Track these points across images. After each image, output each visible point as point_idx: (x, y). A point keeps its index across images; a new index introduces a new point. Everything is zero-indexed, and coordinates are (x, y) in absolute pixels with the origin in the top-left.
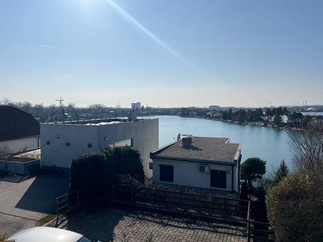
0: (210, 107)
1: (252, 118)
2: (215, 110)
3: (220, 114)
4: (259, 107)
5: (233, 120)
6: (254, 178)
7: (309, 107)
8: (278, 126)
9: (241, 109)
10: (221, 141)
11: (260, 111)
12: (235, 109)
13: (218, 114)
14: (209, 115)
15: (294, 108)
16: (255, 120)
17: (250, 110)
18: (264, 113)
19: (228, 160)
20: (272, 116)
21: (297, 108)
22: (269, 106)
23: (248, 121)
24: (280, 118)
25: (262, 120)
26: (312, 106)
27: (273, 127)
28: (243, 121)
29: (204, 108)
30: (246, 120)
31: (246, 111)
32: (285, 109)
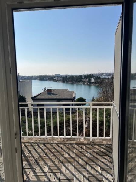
0: (55, 75)
1: (77, 80)
2: (58, 76)
3: (61, 78)
5: (68, 82)
7: (103, 74)
8: (90, 83)
9: (71, 76)
11: (81, 76)
12: (68, 75)
13: (59, 79)
14: (55, 79)
15: (97, 74)
16: (79, 81)
17: (76, 76)
18: (83, 77)
20: (87, 78)
21: (99, 74)
22: (85, 74)
23: (75, 82)
24: (91, 80)
25: (82, 81)
26: (105, 74)
27: (87, 84)
28: (73, 82)
29: (52, 76)
30: (74, 81)
31: (74, 77)
32: (93, 75)
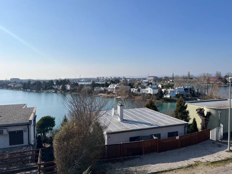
0: (11, 79)
1: (46, 87)
2: (15, 82)
3: (21, 85)
4: (51, 79)
5: (32, 89)
6: (47, 131)
7: (82, 79)
8: (64, 92)
9: (37, 81)
10: (19, 107)
11: (51, 82)
12: (33, 80)
13: (18, 85)
14: (11, 86)
15: (74, 80)
16: (48, 89)
17: (44, 82)
18: (55, 83)
19: (24, 121)
20: (60, 85)
21: (76, 80)
22: (58, 79)
23: (43, 90)
24: (66, 86)
25: (54, 89)
26: (84, 79)
27: (61, 93)
28: (40, 90)
29: (6, 81)
30: (41, 89)
31: (42, 82)
32: (68, 80)
